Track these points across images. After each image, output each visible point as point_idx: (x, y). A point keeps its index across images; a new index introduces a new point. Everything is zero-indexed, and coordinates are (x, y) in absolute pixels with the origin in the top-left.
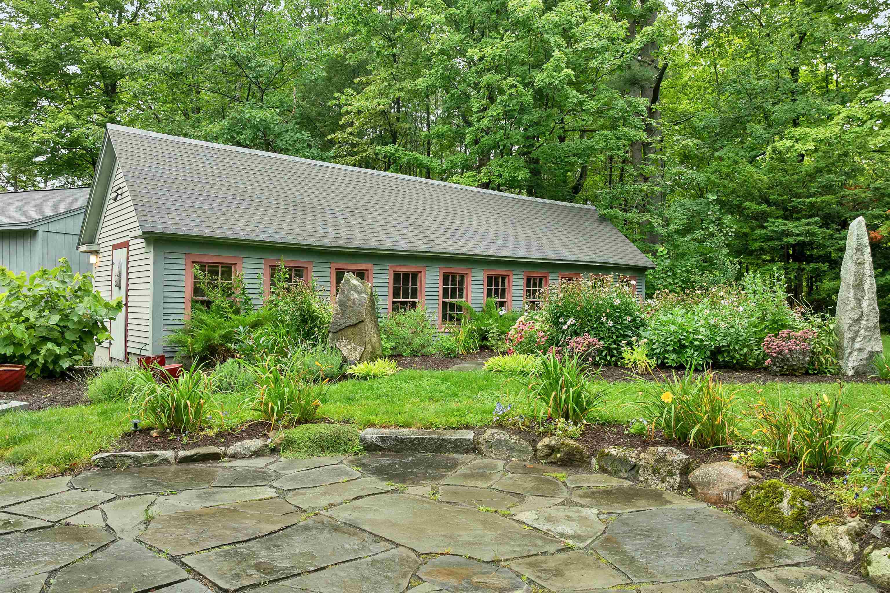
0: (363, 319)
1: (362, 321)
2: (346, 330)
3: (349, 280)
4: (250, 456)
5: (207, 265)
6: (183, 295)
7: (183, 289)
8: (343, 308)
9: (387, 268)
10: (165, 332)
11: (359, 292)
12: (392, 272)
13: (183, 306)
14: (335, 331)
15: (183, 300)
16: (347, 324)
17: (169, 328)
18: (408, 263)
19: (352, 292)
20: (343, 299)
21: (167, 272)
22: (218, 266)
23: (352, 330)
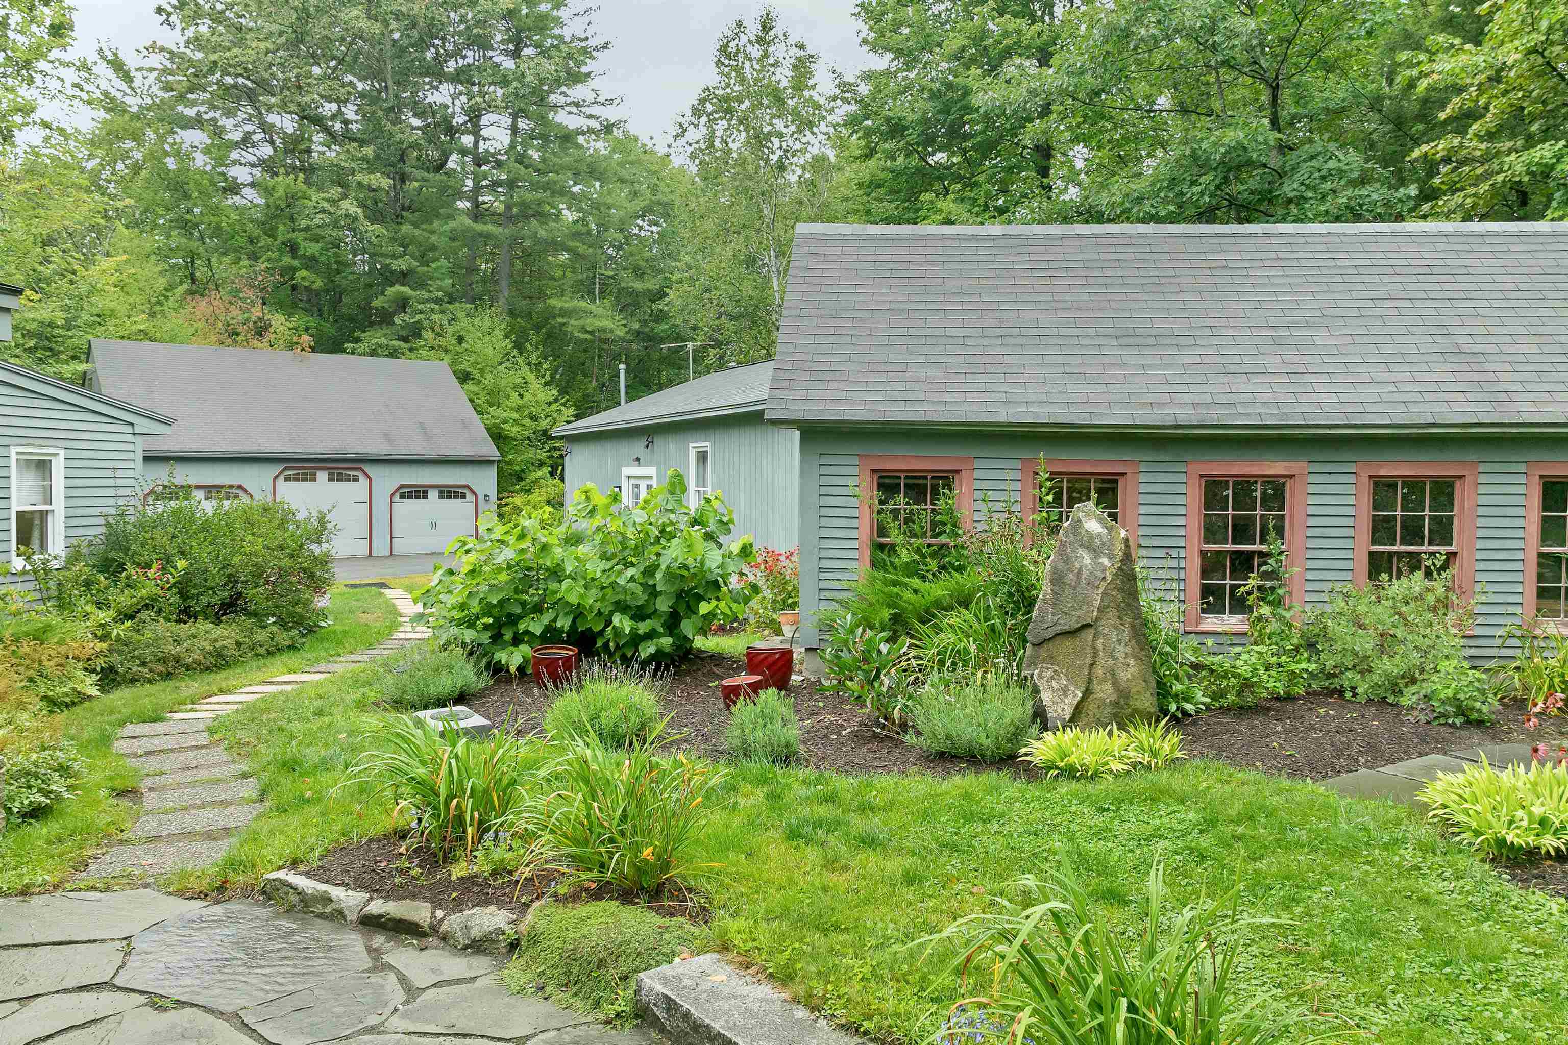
0: (1089, 621)
1: (1088, 626)
2: (1058, 641)
3: (1080, 521)
4: (466, 947)
5: (903, 475)
6: (854, 534)
7: (855, 523)
8: (1057, 589)
9: (1352, 468)
10: (822, 603)
11: (1096, 552)
12: (1365, 478)
13: (855, 554)
14: (1036, 641)
15: (855, 544)
16: (1058, 629)
17: (828, 595)
18: (1424, 457)
19: (1081, 551)
20: (1060, 565)
21: (824, 491)
22: (926, 478)
23: (1066, 647)
